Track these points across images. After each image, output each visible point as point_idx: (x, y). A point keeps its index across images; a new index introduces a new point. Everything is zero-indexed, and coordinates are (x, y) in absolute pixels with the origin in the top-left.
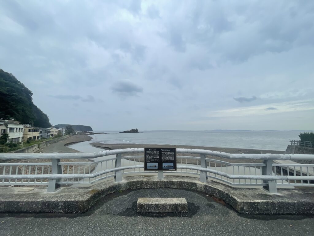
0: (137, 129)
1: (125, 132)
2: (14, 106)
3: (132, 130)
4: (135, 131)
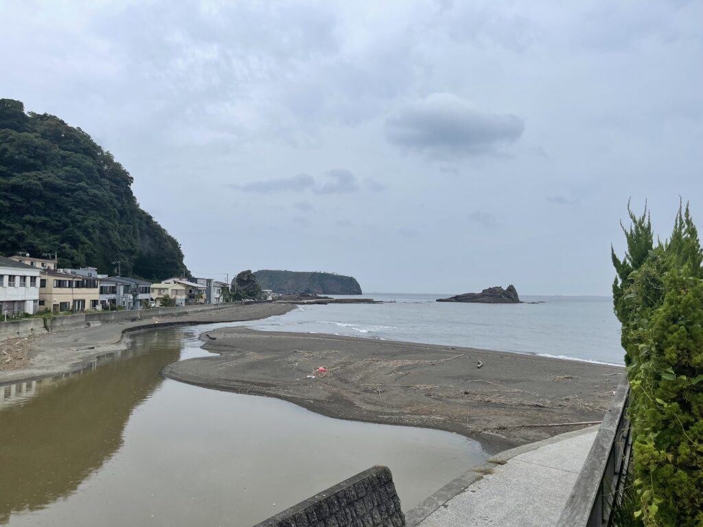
0: (511, 289)
1: (458, 299)
2: (80, 220)
3: (491, 292)
4: (503, 296)
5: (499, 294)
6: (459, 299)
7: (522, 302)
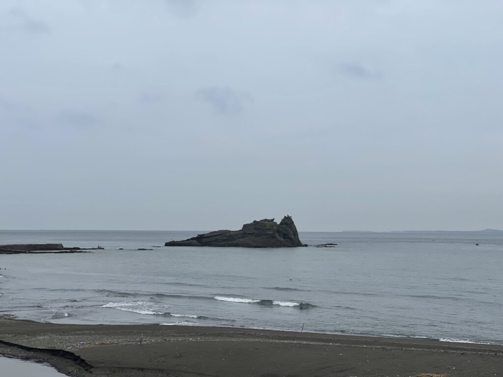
0: (288, 222)
3: (257, 229)
4: (277, 235)
5: (271, 232)
6: (204, 240)
7: (306, 246)
